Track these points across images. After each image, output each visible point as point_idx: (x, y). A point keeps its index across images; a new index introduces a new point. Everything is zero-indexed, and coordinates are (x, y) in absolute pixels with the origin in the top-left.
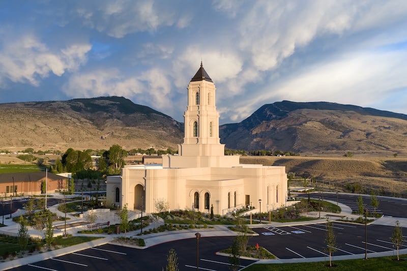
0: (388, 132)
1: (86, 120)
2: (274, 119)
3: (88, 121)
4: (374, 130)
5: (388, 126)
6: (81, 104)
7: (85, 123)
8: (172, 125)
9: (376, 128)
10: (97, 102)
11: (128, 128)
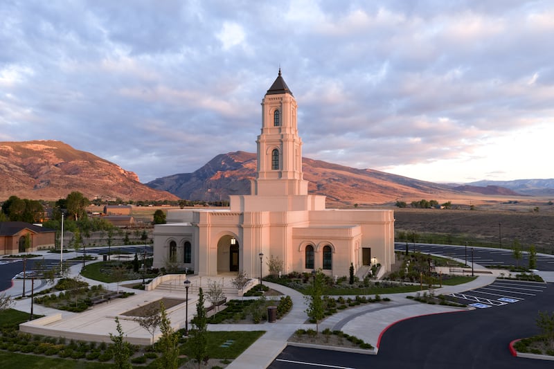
0: (337, 184)
1: (15, 166)
2: (228, 169)
3: (18, 167)
4: (324, 182)
5: (337, 178)
6: (10, 148)
7: (14, 170)
8: (120, 174)
9: (327, 180)
10: (29, 146)
11: (67, 176)
